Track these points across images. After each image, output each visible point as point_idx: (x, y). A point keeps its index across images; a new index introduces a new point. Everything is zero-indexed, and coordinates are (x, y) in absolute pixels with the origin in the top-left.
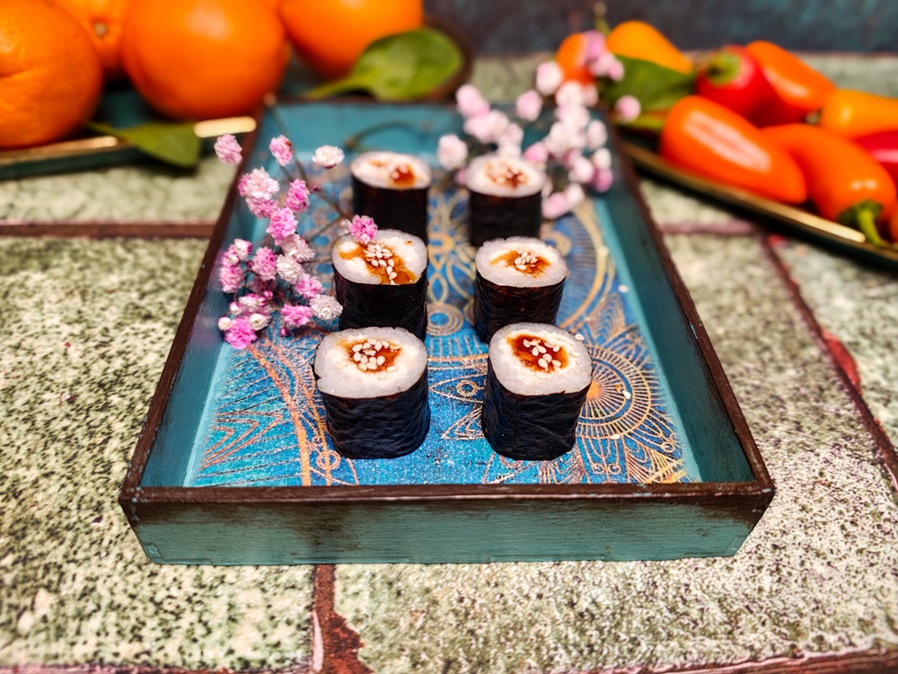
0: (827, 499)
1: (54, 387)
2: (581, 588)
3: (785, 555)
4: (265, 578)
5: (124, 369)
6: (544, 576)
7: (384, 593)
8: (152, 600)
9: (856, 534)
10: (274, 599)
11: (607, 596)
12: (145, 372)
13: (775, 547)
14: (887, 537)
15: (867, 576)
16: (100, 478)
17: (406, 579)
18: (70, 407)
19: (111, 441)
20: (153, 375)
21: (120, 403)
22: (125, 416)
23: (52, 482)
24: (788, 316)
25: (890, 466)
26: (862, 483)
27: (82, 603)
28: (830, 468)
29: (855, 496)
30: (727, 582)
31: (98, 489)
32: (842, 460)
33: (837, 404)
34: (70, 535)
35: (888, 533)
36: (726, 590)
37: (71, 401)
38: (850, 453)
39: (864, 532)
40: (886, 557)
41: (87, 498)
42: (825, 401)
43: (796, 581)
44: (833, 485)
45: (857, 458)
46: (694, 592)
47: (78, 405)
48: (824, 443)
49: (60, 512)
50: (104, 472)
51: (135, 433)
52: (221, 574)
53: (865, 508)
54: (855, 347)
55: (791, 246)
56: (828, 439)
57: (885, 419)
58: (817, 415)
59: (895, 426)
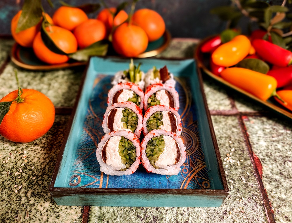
0: (243, 218)
1: (6, 169)
5: (27, 164)
12: (34, 165)
16: (18, 202)
18: (10, 177)
19: (22, 189)
20: (36, 166)
21: (25, 176)
22: (27, 181)
23: (4, 203)
24: (243, 148)
25: (266, 206)
26: (255, 212)
28: (246, 207)
29: (252, 217)
31: (17, 206)
32: (251, 204)
33: (253, 183)
34: (8, 221)
37: (11, 174)
38: (254, 201)
41: (14, 209)
42: (249, 181)
44: (245, 213)
45: (255, 203)
47: (13, 176)
48: (246, 197)
49: (5, 214)
50: (19, 200)
51: (29, 187)
53: (254, 222)
54: (263, 161)
55: (249, 121)
56: (247, 196)
57: (268, 189)
58: (245, 186)
59: (271, 191)
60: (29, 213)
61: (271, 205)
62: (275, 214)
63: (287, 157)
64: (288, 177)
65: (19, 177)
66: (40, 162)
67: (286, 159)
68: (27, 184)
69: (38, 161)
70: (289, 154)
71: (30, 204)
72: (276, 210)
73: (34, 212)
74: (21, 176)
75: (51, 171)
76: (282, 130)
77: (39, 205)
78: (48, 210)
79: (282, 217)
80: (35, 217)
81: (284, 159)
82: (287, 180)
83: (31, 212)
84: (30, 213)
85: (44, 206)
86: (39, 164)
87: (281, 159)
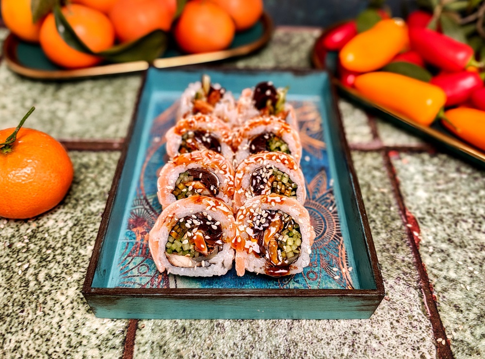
0: (387, 307)
2: (253, 352)
3: (358, 337)
4: (101, 343)
5: (37, 229)
6: (236, 345)
7: (157, 351)
8: (47, 353)
9: (397, 327)
10: (104, 353)
11: (266, 356)
12: (47, 231)
13: (354, 333)
14: (414, 330)
15: (398, 350)
16: (23, 289)
17: (168, 344)
18: (10, 250)
19: (29, 269)
20: (51, 233)
21: (34, 248)
22: (37, 256)
24: (389, 201)
25: (424, 290)
26: (407, 299)
27: (14, 354)
28: (392, 291)
30: (326, 351)
31: (22, 295)
32: (401, 287)
33: (405, 255)
34: (8, 319)
35: (415, 327)
36: (325, 355)
37: (10, 247)
38: (405, 282)
39: (402, 326)
40: (411, 340)
41: (17, 300)
42: (398, 253)
43: (361, 351)
44: (391, 300)
45: (407, 285)
46: (309, 355)
47: (13, 249)
48: (392, 277)
49: (4, 307)
50: (25, 286)
51: (41, 265)
52: (80, 340)
53: (405, 313)
54: (422, 220)
55: (400, 158)
56: (395, 274)
57: (428, 264)
58: (392, 260)
59: (433, 267)
60: (42, 305)
61: (432, 288)
62: (438, 302)
63: (460, 215)
64: (462, 246)
65: (25, 250)
66: (57, 226)
67: (459, 218)
68: (37, 261)
69: (55, 225)
70: (463, 211)
71: (43, 292)
72: (439, 296)
73: (50, 303)
74: (28, 248)
75: (77, 240)
76: (453, 172)
77: (59, 293)
78: (73, 300)
79: (450, 306)
80: (52, 312)
81: (456, 218)
82: (459, 250)
83: (46, 303)
84: (44, 306)
85: (66, 295)
86: (57, 229)
87: (451, 218)
